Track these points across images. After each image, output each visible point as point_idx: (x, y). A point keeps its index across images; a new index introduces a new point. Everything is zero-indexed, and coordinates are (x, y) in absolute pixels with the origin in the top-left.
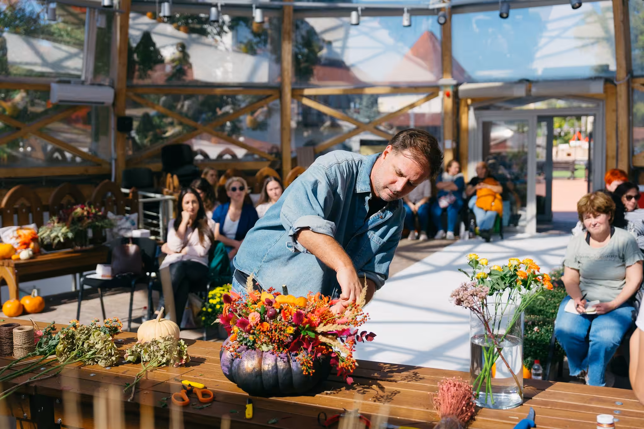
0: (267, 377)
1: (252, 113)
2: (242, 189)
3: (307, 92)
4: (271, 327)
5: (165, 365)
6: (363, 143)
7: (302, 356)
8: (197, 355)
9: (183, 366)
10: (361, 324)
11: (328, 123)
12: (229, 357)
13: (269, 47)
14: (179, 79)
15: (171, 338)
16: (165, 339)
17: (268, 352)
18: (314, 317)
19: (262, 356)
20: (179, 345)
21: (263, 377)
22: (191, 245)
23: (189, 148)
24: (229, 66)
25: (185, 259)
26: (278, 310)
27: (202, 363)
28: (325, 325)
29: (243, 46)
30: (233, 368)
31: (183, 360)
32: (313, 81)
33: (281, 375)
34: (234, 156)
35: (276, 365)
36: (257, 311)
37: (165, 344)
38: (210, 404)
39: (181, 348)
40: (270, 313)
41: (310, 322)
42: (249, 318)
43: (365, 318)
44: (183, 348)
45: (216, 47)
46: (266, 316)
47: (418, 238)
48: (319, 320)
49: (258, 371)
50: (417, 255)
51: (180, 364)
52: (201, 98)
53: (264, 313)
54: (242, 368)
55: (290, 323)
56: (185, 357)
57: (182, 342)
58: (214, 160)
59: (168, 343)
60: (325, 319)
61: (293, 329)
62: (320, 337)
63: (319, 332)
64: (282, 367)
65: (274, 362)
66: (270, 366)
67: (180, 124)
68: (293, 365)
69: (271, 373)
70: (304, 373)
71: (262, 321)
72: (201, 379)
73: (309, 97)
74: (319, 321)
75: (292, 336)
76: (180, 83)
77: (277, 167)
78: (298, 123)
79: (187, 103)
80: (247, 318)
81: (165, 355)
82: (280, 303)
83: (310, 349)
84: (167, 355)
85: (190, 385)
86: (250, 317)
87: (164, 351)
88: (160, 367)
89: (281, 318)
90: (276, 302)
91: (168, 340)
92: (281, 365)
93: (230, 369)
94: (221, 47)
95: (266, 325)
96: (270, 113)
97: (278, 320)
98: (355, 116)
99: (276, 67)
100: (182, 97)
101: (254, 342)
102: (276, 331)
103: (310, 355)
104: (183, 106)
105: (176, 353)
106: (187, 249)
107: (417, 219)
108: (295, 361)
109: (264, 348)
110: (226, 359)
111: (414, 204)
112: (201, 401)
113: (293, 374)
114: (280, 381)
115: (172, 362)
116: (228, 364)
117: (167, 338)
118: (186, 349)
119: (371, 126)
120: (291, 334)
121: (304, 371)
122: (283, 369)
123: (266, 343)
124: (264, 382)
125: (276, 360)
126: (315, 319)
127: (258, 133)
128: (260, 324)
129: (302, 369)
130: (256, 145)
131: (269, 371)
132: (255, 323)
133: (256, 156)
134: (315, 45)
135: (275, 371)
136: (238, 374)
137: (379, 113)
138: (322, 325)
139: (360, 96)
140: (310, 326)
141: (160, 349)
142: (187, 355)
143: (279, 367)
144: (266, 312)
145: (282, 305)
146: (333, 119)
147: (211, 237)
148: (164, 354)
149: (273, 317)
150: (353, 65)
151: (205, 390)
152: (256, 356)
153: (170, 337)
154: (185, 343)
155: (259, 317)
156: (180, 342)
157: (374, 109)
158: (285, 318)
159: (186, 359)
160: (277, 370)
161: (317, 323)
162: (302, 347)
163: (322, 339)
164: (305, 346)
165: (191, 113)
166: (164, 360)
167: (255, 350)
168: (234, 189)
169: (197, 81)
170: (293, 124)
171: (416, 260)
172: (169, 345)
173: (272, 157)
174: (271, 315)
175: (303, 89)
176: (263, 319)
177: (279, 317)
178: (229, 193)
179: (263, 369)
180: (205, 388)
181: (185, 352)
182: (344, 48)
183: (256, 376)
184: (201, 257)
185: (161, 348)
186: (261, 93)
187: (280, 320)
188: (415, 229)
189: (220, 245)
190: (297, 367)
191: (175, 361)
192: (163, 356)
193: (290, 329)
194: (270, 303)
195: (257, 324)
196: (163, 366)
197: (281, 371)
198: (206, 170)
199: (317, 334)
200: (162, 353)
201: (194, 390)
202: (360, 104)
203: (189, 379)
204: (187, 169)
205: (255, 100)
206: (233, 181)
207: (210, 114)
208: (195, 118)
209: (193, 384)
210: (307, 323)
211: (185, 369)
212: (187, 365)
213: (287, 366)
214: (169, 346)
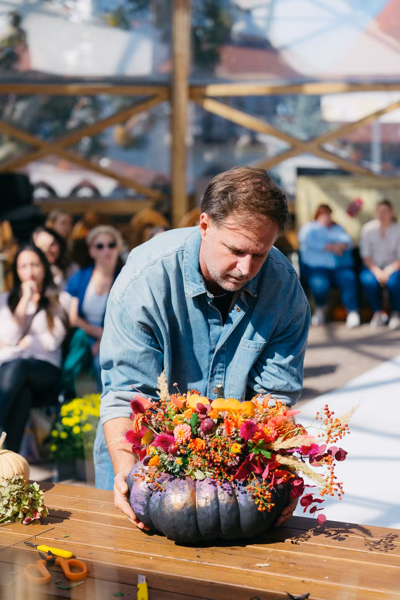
0: (204, 516)
1: (123, 123)
2: (112, 245)
3: (213, 90)
4: (207, 445)
5: (9, 521)
6: (301, 172)
7: (255, 485)
8: (57, 507)
9: (36, 523)
10: (337, 439)
11: (244, 140)
12: (144, 490)
13: (151, 16)
14: (8, 68)
15: (20, 480)
16: (9, 481)
17: (203, 480)
18: (269, 428)
19: (195, 486)
20: (32, 490)
21: (199, 517)
22: (34, 334)
23: (26, 179)
24: (87, 47)
25: (26, 356)
26: (216, 421)
27: (66, 519)
28: (284, 440)
29: (109, 16)
30: (151, 506)
31: (38, 514)
32: (221, 71)
33: (223, 513)
34: (96, 191)
35: (217, 499)
36: (185, 422)
37: (11, 488)
38: (82, 582)
39: (35, 496)
40: (206, 424)
41: (263, 435)
42: (175, 433)
43: (343, 432)
44: (37, 495)
45: (66, 18)
46: (199, 429)
47: (387, 323)
48: (276, 432)
49: (191, 508)
50: (385, 351)
51: (32, 519)
52: (42, 100)
53: (196, 425)
54: (166, 504)
55: (234, 439)
56: (40, 509)
57: (36, 487)
58: (64, 199)
59: (16, 487)
60: (284, 433)
61: (240, 446)
62: (278, 457)
63: (276, 450)
64: (225, 502)
65: (213, 494)
66: (207, 501)
67: (13, 139)
68: (242, 500)
69: (209, 510)
70: (259, 509)
71: (195, 436)
72: (65, 544)
73: (216, 99)
74: (275, 434)
75: (238, 458)
76: (8, 75)
77: (165, 208)
78: (196, 138)
79: (21, 107)
80: (172, 434)
81: (11, 506)
82: (219, 410)
83: (265, 474)
84: (13, 505)
85: (50, 553)
86: (176, 431)
87: (9, 500)
88: (3, 524)
89: (221, 432)
90: (212, 409)
91: (15, 483)
92: (224, 497)
93: (147, 508)
94: (75, 18)
95: (201, 443)
96: (151, 122)
97: (217, 434)
98: (286, 127)
99: (163, 50)
100: (12, 97)
101: (184, 467)
102: (216, 450)
103: (264, 483)
104: (14, 110)
105: (27, 503)
106: (28, 340)
107: (386, 294)
108: (245, 492)
109: (199, 475)
110: (140, 493)
111: (382, 268)
112: (67, 576)
113: (240, 509)
114: (223, 521)
115: (20, 516)
116: (143, 499)
117: (13, 481)
118: (41, 498)
119: (313, 146)
120: (237, 454)
121: (260, 506)
122: (227, 505)
123: (200, 469)
124: (200, 523)
125: (216, 492)
126: (270, 430)
127: (133, 154)
128: (191, 440)
129: (256, 503)
130: (129, 172)
131: (207, 508)
132: (184, 439)
133: (131, 192)
134: (224, 15)
135: (215, 507)
136: (162, 513)
137: (324, 123)
138: (280, 439)
139: (295, 98)
140: (264, 442)
141: (3, 497)
142: (43, 506)
143: (221, 502)
144: (198, 424)
145: (220, 413)
146: (253, 134)
147: (66, 322)
148: (8, 504)
149: (210, 430)
150: (285, 47)
151: (73, 560)
152: (186, 487)
153: (17, 479)
154: (41, 488)
155: (189, 430)
156: (33, 487)
157: (316, 117)
158: (229, 431)
159: (41, 512)
160: (218, 506)
161: (273, 437)
162: (252, 472)
163: (281, 460)
164: (258, 471)
165: (26, 123)
166: (9, 514)
167: (184, 479)
168: (100, 247)
169: (35, 73)
170: (189, 140)
171: (384, 359)
172: (16, 490)
173: (156, 194)
174: (207, 428)
175: (204, 86)
176: (195, 433)
177: (218, 431)
178: (94, 252)
179: (199, 505)
180: (73, 557)
181: (40, 501)
182: (270, 19)
183: (189, 515)
184: (50, 353)
185: (3, 495)
186: (140, 92)
187: (219, 435)
188: (381, 308)
189: (79, 334)
190: (246, 501)
191: (25, 515)
192: (7, 507)
193: (236, 447)
194: (203, 410)
195: (188, 442)
196: (6, 522)
197: (224, 507)
198: (53, 214)
199: (274, 453)
200: (5, 502)
201: (56, 560)
202: (295, 107)
203: (47, 543)
204: (24, 212)
205: (128, 103)
206: (100, 233)
207: (56, 124)
208: (33, 130)
209: (55, 551)
210: (260, 437)
211: (39, 528)
212: (43, 521)
213: (233, 500)
214: (17, 492)
